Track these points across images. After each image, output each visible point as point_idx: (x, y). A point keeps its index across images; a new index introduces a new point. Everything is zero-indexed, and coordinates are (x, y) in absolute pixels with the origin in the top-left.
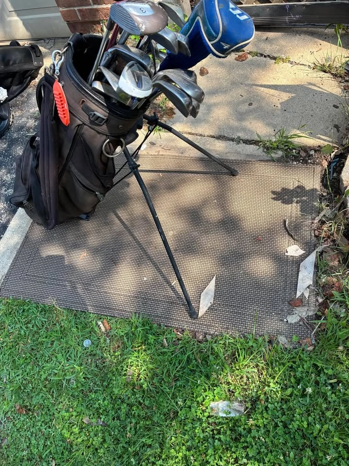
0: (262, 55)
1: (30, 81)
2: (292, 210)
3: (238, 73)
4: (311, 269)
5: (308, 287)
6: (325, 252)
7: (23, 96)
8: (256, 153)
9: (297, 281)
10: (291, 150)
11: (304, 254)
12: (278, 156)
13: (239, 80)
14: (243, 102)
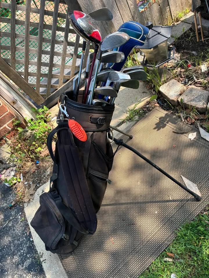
2: (169, 126)
6: (202, 125)
10: (139, 112)
11: (197, 133)
12: (137, 118)
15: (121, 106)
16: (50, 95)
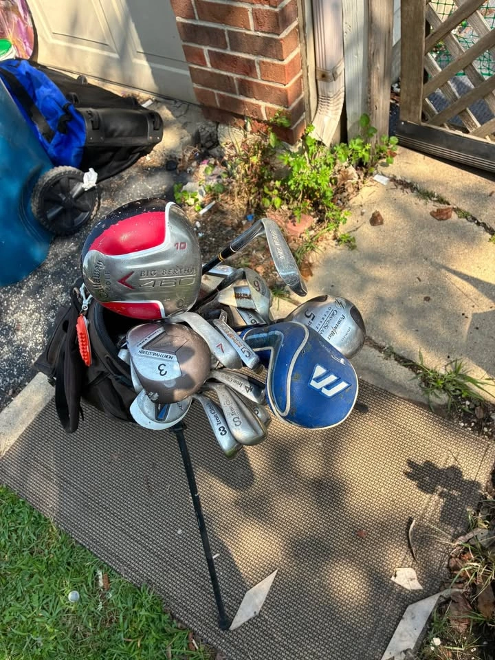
0: (474, 219)
1: (139, 158)
2: (429, 504)
3: (427, 238)
4: (421, 622)
5: (405, 652)
6: (453, 601)
7: (121, 178)
8: (407, 383)
9: (394, 632)
10: (464, 400)
11: (420, 590)
12: (439, 402)
13: (424, 250)
14: (418, 291)
15: (471, 337)
16: (442, 126)
